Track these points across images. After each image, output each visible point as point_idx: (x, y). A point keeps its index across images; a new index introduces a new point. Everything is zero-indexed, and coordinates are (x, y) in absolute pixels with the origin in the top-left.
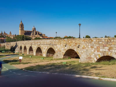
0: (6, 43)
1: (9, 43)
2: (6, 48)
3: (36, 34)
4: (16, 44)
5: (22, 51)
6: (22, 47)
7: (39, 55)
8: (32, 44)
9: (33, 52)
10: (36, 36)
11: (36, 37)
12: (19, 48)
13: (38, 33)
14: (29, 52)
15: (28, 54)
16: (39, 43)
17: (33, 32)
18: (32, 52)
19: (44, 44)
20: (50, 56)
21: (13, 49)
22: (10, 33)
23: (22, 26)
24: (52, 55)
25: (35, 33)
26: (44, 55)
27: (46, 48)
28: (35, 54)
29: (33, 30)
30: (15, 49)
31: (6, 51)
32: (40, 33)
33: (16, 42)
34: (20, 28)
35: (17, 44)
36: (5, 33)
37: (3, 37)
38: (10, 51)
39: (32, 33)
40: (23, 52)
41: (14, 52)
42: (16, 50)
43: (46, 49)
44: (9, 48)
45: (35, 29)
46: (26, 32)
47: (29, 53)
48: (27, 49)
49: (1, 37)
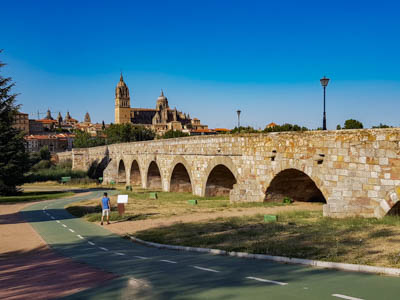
0: (73, 152)
1: (84, 152)
2: (75, 167)
3: (170, 119)
4: (107, 153)
5: (125, 177)
6: (125, 163)
7: (181, 190)
8: (156, 153)
9: (160, 181)
10: (170, 125)
11: (170, 128)
12: (115, 165)
13: (175, 117)
14: (148, 180)
15: (144, 185)
16: (180, 151)
17: (159, 112)
18: (157, 179)
19: (198, 152)
20: (218, 194)
21: (96, 171)
22: (87, 117)
23: (124, 93)
24: (224, 189)
25: (165, 116)
26: (199, 190)
27: (205, 166)
28: (166, 185)
29: (161, 107)
30: (105, 172)
31: (76, 176)
32: (182, 117)
33: (105, 147)
34: (118, 102)
35: (110, 152)
36: (69, 118)
37: (64, 131)
38: (87, 178)
39: (157, 115)
40: (128, 180)
41: (100, 179)
42: (105, 175)
43: (203, 169)
44: (85, 169)
45: (166, 101)
46: (135, 112)
47: (148, 184)
48: (141, 170)
49: (58, 132)
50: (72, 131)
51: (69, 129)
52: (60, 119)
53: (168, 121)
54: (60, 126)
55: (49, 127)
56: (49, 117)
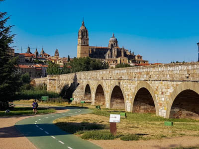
3: (119, 55)
10: (119, 59)
11: (119, 62)
13: (122, 54)
17: (111, 50)
23: (84, 35)
25: (115, 52)
29: (112, 46)
32: (128, 53)
34: (79, 41)
36: (44, 53)
37: (40, 63)
39: (109, 52)
40: (93, 101)
43: (168, 94)
45: (116, 41)
46: (92, 49)
47: (111, 105)
49: (35, 63)
50: (45, 62)
51: (43, 61)
52: (37, 53)
53: (117, 57)
54: (37, 58)
55: (29, 59)
56: (29, 52)
